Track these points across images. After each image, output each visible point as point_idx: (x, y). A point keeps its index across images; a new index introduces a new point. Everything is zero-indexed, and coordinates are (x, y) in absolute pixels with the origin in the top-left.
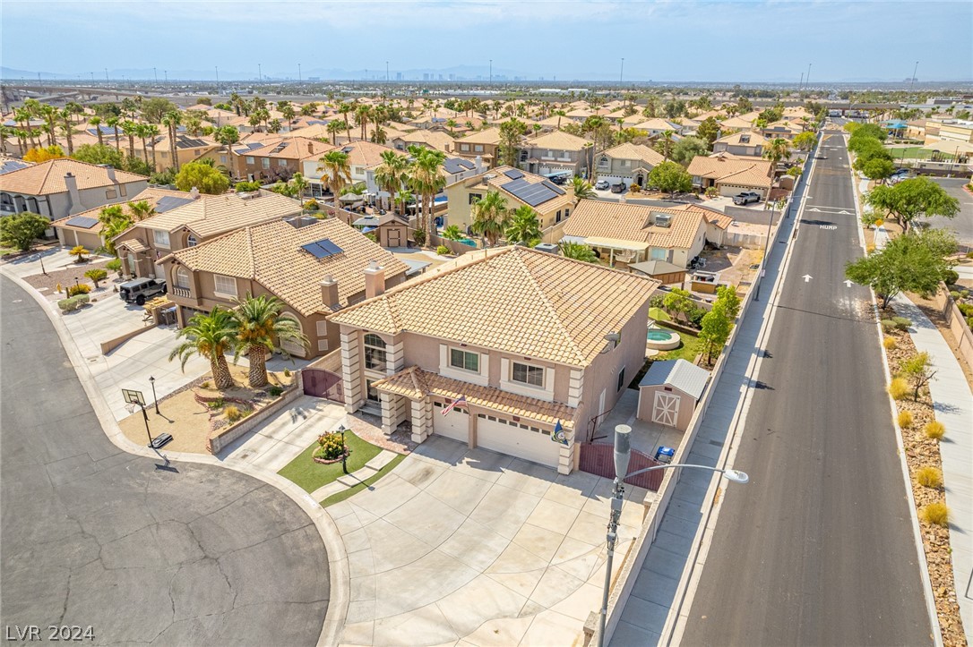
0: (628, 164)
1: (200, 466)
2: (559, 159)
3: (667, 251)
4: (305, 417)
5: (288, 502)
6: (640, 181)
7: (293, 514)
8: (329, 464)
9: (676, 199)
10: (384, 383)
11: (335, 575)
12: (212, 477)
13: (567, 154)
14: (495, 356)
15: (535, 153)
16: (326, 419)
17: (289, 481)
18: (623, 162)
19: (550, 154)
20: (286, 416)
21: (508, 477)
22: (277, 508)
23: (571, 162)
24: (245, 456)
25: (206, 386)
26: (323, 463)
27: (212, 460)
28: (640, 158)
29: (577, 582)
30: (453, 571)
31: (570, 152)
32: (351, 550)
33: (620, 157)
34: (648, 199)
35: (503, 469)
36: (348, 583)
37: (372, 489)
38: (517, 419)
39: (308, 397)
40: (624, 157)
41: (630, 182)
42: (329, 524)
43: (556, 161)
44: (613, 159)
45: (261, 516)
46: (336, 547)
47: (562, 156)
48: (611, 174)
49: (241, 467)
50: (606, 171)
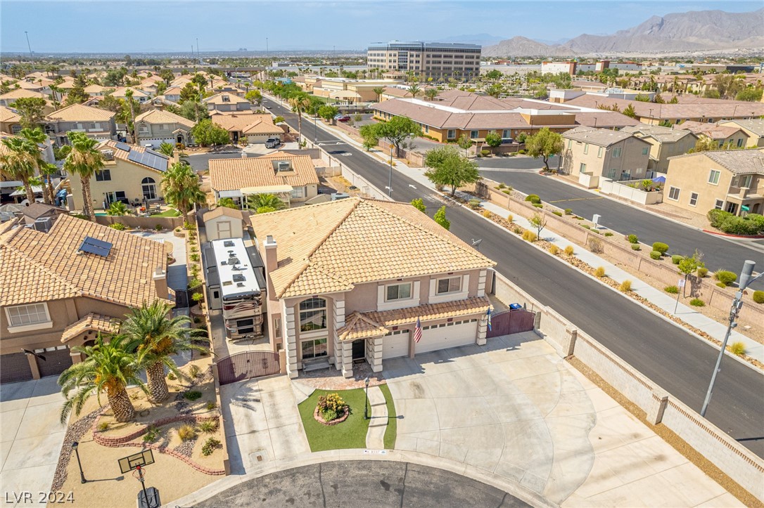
0: (166, 127)
1: (235, 491)
2: (90, 130)
3: (304, 188)
4: (257, 401)
5: (362, 464)
6: (179, 140)
7: (381, 467)
8: (345, 420)
9: (220, 150)
10: (348, 334)
11: (480, 479)
12: (264, 490)
13: (97, 125)
14: (425, 280)
15: (62, 127)
16: (276, 393)
17: (332, 451)
18: (161, 125)
19: (98, 125)
20: (236, 410)
21: (459, 362)
22: (365, 472)
23: (104, 131)
24: (260, 458)
25: (105, 428)
26: (340, 422)
27: (235, 480)
28: (177, 121)
29: (583, 393)
30: (530, 427)
31: (101, 123)
32: (462, 459)
33: (157, 122)
34: (195, 154)
35: (451, 359)
36: (496, 477)
37: (401, 417)
38: (450, 320)
39: (228, 387)
40: (161, 122)
41: (172, 142)
42: (418, 456)
43: (88, 131)
44: (152, 125)
45: (365, 485)
46: (448, 464)
47: (93, 127)
48: (153, 137)
49: (270, 468)
50: (147, 136)
